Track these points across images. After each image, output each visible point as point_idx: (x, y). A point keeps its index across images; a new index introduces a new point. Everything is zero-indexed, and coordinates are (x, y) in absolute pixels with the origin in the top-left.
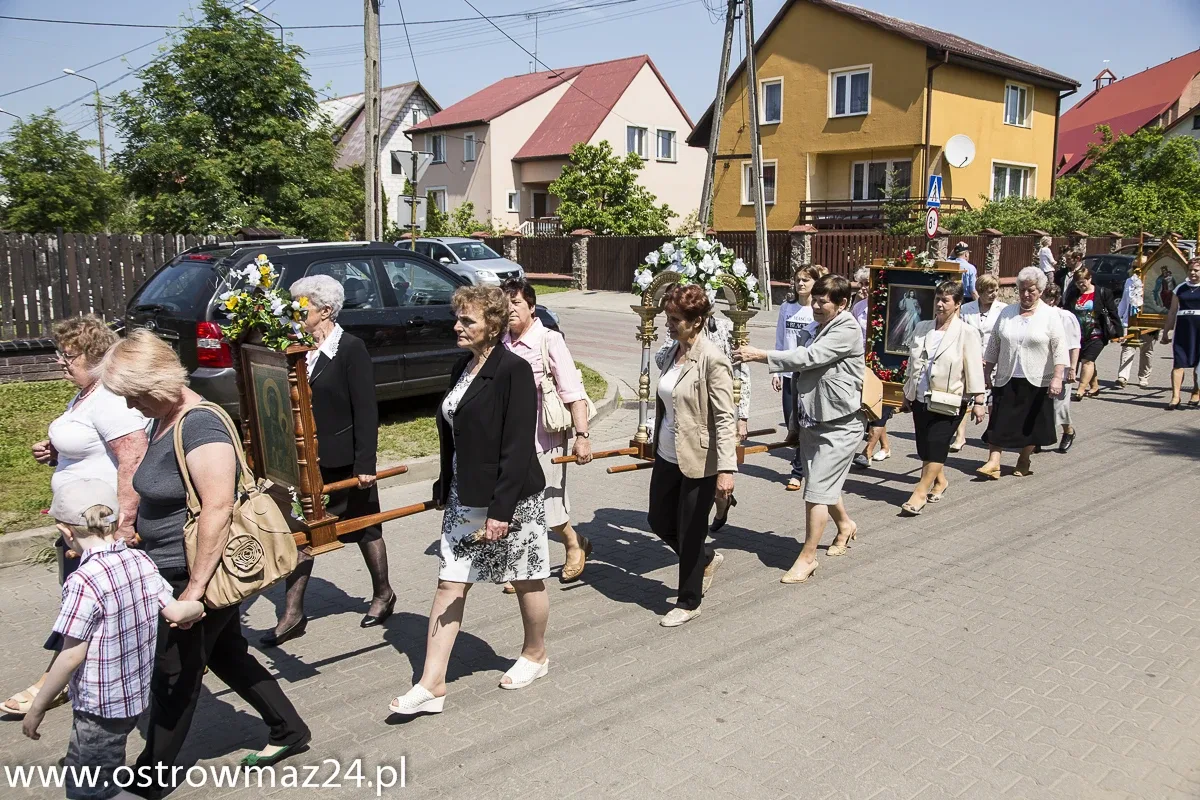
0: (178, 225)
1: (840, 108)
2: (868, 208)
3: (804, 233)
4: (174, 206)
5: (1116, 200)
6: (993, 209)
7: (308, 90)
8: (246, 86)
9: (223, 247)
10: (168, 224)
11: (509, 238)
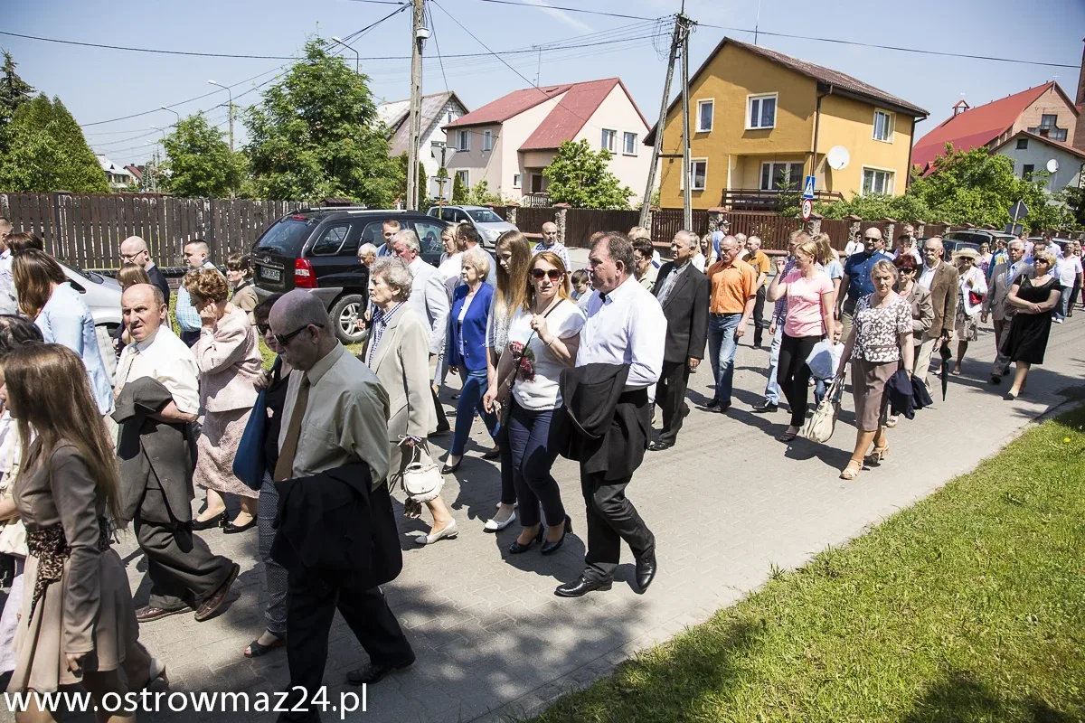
0: (284, 194)
1: (754, 123)
2: (772, 196)
3: (718, 213)
4: (282, 182)
5: (952, 198)
6: (857, 201)
7: (371, 105)
8: (331, 103)
9: (313, 211)
10: (277, 194)
11: (511, 208)
